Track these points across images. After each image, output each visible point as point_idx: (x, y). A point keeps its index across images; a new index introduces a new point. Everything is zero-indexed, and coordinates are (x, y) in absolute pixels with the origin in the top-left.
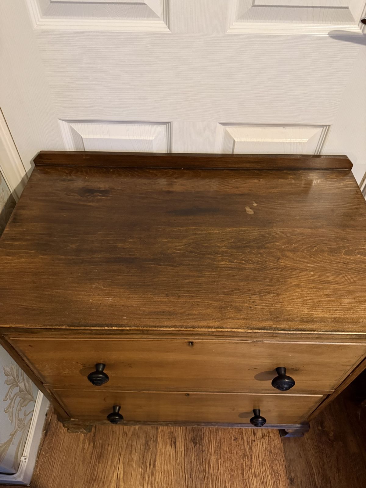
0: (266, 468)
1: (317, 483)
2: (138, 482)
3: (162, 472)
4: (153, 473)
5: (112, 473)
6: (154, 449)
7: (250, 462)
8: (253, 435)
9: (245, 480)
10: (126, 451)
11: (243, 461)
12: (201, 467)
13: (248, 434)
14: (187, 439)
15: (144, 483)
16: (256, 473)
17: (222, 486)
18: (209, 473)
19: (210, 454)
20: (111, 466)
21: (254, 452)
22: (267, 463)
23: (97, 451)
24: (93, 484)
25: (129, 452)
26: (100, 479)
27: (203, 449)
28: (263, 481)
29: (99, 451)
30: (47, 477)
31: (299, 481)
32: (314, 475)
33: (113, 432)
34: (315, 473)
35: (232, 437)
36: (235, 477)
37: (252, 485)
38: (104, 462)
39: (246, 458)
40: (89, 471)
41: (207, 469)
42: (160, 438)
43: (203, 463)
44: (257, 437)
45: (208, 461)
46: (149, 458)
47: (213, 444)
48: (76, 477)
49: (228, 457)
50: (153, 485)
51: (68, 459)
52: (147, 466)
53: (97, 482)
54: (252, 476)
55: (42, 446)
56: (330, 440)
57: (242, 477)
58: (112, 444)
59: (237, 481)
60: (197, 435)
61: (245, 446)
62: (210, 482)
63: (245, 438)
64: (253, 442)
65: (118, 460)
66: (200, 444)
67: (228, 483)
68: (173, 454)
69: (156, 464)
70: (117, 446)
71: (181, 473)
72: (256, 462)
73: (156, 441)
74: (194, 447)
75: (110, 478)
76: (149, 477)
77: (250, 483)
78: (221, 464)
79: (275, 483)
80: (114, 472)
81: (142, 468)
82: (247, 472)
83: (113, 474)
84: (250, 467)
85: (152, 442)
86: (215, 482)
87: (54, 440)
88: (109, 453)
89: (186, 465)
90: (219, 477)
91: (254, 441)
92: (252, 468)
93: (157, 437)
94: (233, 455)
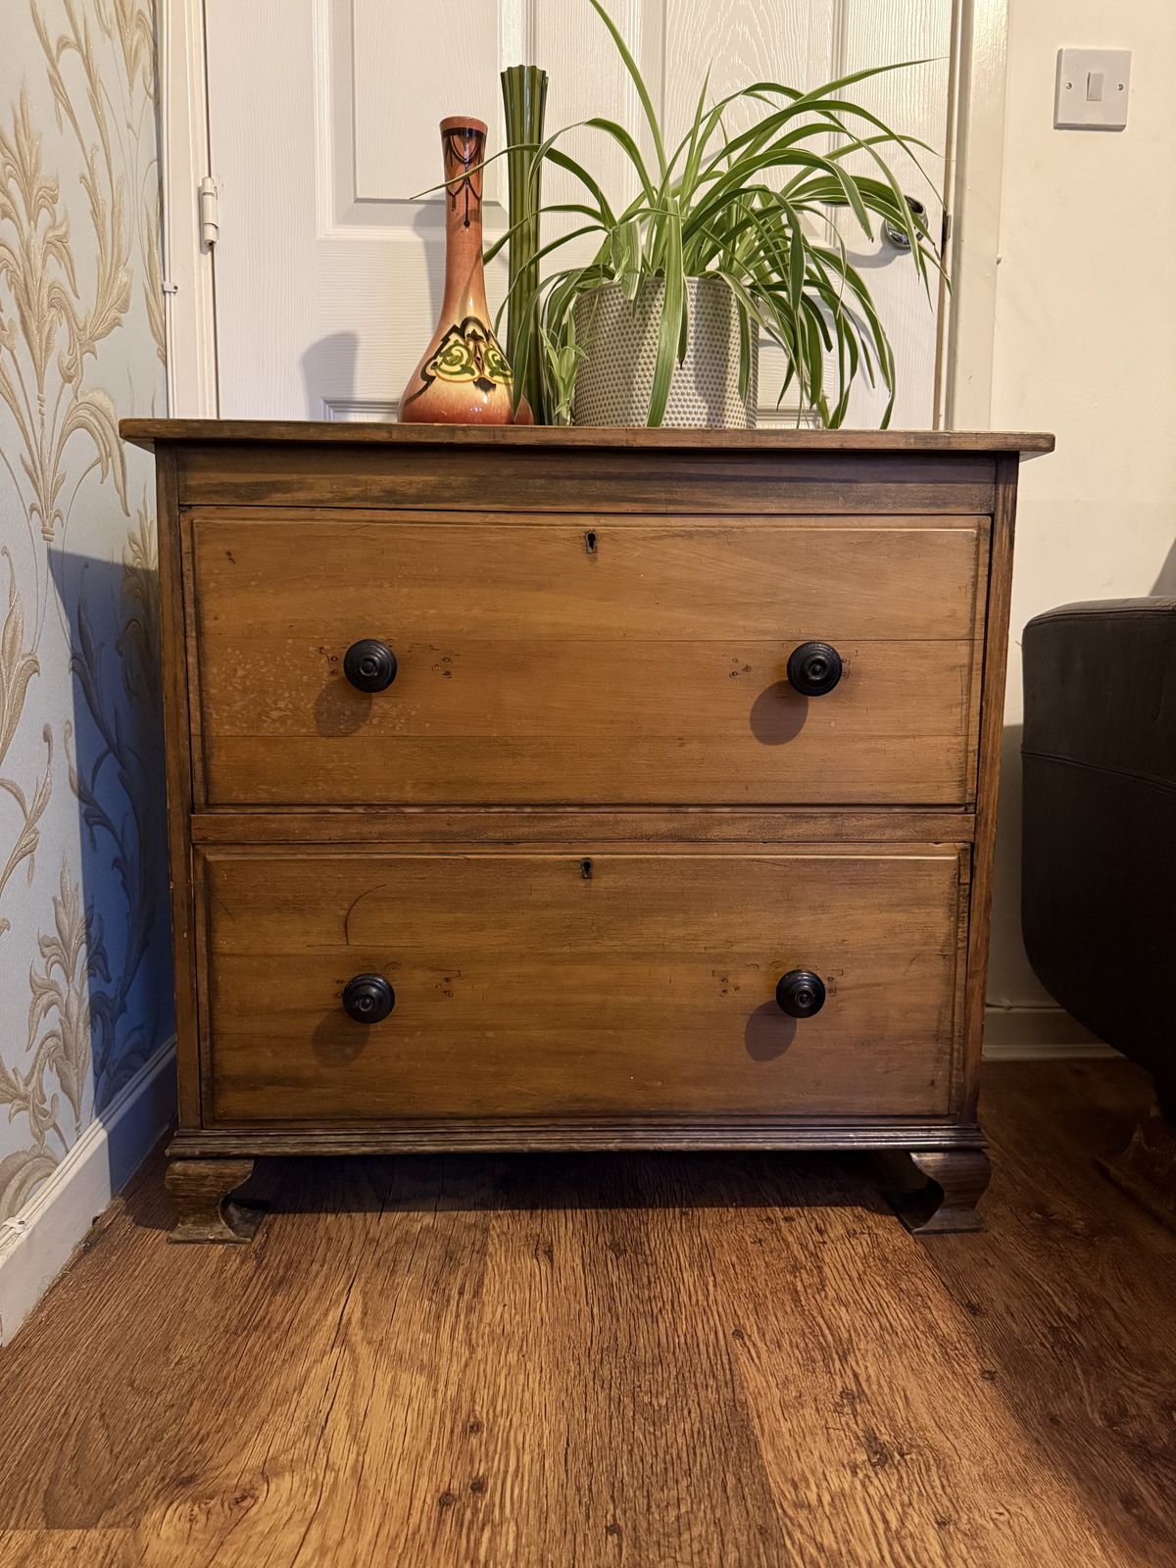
0: (878, 1289)
1: (1064, 1309)
2: (416, 1327)
3: (504, 1306)
4: (470, 1309)
5: (322, 1310)
6: (476, 1265)
7: (817, 1280)
8: (816, 1233)
9: (807, 1313)
10: (375, 1272)
11: (792, 1278)
12: (647, 1292)
13: (800, 1231)
14: (592, 1244)
15: (438, 1329)
16: (844, 1298)
17: (726, 1324)
18: (676, 1304)
19: (674, 1268)
20: (318, 1299)
21: (827, 1260)
22: (878, 1278)
23: (268, 1273)
24: (246, 1337)
25: (384, 1271)
26: (274, 1324)
27: (649, 1261)
28: (872, 1311)
29: (278, 1273)
30: (74, 1327)
31: (1001, 1308)
32: (1050, 1296)
33: (330, 1239)
34: (1051, 1292)
35: (747, 1238)
36: (770, 1307)
37: (833, 1319)
38: (294, 1293)
39: (800, 1273)
40: (237, 1311)
41: (667, 1294)
42: (497, 1246)
43: (653, 1285)
44: (832, 1235)
45: (667, 1281)
46: (459, 1282)
47: (683, 1251)
48: (184, 1325)
49: (739, 1271)
50: (474, 1332)
51: (160, 1292)
52: (449, 1296)
53: (264, 1331)
54: (829, 1303)
55: (71, 1270)
56: (1077, 1234)
57: (796, 1306)
58: (324, 1260)
59: (779, 1314)
60: (624, 1237)
61: (792, 1252)
62: (681, 1319)
63: (790, 1239)
64: (821, 1245)
65: (344, 1288)
66: (636, 1254)
67: (749, 1318)
68: (543, 1273)
69: (485, 1291)
70: (343, 1265)
71: (575, 1307)
72: (837, 1278)
73: (483, 1251)
74: (617, 1258)
75: (313, 1323)
76: (457, 1316)
77: (826, 1317)
78: (715, 1286)
79: (917, 1313)
80: (327, 1311)
81: (430, 1299)
82: (810, 1296)
83: (326, 1314)
84: (820, 1287)
85: (467, 1252)
86: (698, 1318)
87: (114, 1258)
88: (311, 1277)
89: (590, 1291)
90: (714, 1308)
91: (824, 1243)
92: (826, 1289)
93: (484, 1245)
94: (754, 1268)
